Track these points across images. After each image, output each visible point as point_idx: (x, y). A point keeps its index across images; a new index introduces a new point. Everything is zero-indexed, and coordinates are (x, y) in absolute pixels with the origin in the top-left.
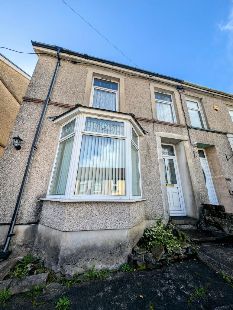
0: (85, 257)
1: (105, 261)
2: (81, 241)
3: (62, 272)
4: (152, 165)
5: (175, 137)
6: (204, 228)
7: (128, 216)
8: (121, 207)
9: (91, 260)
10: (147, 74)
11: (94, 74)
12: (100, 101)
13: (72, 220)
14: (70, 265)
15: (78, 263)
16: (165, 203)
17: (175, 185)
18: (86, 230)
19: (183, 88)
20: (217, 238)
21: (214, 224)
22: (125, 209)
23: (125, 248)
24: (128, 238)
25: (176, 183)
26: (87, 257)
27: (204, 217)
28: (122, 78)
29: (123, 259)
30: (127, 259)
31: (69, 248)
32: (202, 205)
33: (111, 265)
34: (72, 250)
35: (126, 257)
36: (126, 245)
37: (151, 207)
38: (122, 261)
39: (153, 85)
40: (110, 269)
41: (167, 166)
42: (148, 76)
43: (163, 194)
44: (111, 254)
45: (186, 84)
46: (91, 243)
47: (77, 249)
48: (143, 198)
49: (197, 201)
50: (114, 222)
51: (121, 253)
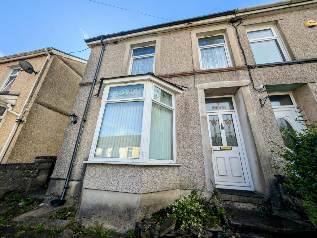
0: (98, 214)
1: (114, 222)
2: (96, 199)
3: (80, 223)
4: (192, 125)
5: (226, 85)
6: (276, 212)
7: (140, 181)
8: (134, 171)
9: (102, 218)
10: (184, 23)
11: (132, 46)
12: (139, 69)
13: (91, 179)
14: (86, 218)
15: (92, 218)
16: (209, 170)
17: (234, 148)
18: (100, 189)
19: (240, 19)
20: (284, 229)
21: (295, 208)
22: (137, 173)
23: (134, 214)
24: (138, 204)
25: (237, 146)
26: (99, 214)
27: (280, 195)
28: (158, 39)
29: (131, 225)
30: (135, 226)
31: (87, 203)
32: (275, 176)
33: (119, 228)
34: (89, 206)
35: (134, 224)
36: (135, 211)
37: (188, 174)
38: (130, 227)
39: (194, 32)
40: (117, 231)
41: (222, 124)
42: (186, 25)
43: (205, 159)
44: (120, 216)
45: (243, 12)
46: (104, 202)
47: (93, 206)
48: (177, 163)
49: (266, 170)
50: (126, 185)
51: (130, 218)
